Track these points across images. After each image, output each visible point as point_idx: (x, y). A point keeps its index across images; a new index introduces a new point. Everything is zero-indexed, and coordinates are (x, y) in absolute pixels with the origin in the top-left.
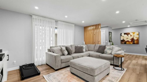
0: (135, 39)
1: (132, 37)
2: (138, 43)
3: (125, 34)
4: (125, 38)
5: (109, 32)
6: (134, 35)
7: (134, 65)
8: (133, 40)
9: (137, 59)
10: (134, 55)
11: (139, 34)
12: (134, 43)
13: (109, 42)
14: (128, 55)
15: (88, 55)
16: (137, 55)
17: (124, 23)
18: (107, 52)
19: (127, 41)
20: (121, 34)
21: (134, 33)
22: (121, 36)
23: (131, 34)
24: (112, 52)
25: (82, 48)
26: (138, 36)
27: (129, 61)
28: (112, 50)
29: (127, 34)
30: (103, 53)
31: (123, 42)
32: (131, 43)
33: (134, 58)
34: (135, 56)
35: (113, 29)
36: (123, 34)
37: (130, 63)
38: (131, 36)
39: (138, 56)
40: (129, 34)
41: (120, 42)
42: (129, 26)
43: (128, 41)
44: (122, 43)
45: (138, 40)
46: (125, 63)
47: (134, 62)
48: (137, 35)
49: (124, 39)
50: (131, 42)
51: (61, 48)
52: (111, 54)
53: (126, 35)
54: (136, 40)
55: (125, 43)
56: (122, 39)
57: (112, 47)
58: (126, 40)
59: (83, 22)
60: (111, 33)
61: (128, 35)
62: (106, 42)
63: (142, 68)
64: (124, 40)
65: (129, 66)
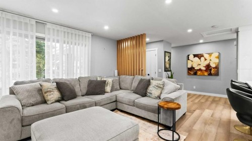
0: (213, 65)
1: (207, 63)
2: (217, 74)
3: (195, 56)
4: (196, 63)
5: (165, 52)
6: (211, 58)
7: (205, 123)
8: (208, 67)
9: (214, 105)
10: (210, 97)
11: (219, 57)
12: (210, 74)
13: (165, 71)
14: (200, 95)
15: (114, 100)
16: (215, 97)
17: (191, 33)
18: (151, 94)
19: (198, 70)
20: (189, 55)
21: (210, 54)
22: (189, 59)
23: (206, 56)
24: (161, 93)
25: (103, 83)
26: (217, 61)
27: (197, 112)
28: (162, 89)
29: (199, 56)
30: (144, 95)
31: (192, 71)
32: (206, 74)
33: (208, 103)
34: (210, 100)
35: (173, 47)
36: (191, 57)
37: (199, 117)
38: (206, 60)
39: (216, 99)
40: (202, 56)
41: (186, 71)
42: (201, 41)
43: (200, 70)
44: (189, 74)
45: (217, 68)
46: (187, 117)
47: (207, 113)
48: (216, 57)
49: (194, 66)
50: (206, 71)
51: (41, 86)
52: (159, 97)
53: (197, 58)
54: (214, 68)
55: (195, 74)
56: (189, 66)
57: (161, 83)
58: (197, 68)
59: (106, 28)
60: (170, 53)
61: (200, 59)
62: (160, 70)
63: (221, 131)
64: (194, 68)
65: (195, 128)
